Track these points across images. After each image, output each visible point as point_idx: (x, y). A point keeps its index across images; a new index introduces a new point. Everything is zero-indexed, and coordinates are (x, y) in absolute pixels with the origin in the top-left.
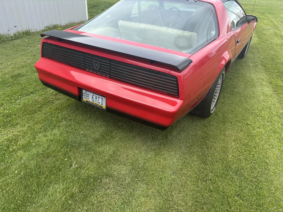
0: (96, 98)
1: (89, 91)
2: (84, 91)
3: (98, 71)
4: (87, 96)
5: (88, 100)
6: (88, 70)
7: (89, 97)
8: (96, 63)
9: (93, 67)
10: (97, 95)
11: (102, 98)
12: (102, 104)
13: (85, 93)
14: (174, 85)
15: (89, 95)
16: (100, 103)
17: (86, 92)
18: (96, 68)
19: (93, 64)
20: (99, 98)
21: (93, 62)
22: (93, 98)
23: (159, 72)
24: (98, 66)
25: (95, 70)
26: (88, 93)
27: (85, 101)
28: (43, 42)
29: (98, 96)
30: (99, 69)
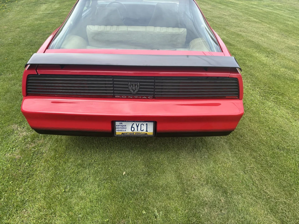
0: (137, 127)
1: (126, 121)
2: (117, 123)
3: (137, 94)
4: (123, 128)
5: (124, 132)
6: (119, 97)
7: (125, 128)
8: (132, 85)
9: (129, 91)
10: (138, 123)
11: (147, 124)
12: (147, 131)
13: (120, 124)
14: (234, 87)
15: (125, 126)
16: (144, 130)
17: (122, 123)
18: (132, 91)
19: (128, 88)
20: (142, 125)
21: (128, 85)
22: (132, 127)
23: (218, 78)
24: (136, 89)
25: (131, 94)
26: (124, 123)
27: (121, 134)
28: (29, 75)
29: (140, 123)
30: (139, 91)
